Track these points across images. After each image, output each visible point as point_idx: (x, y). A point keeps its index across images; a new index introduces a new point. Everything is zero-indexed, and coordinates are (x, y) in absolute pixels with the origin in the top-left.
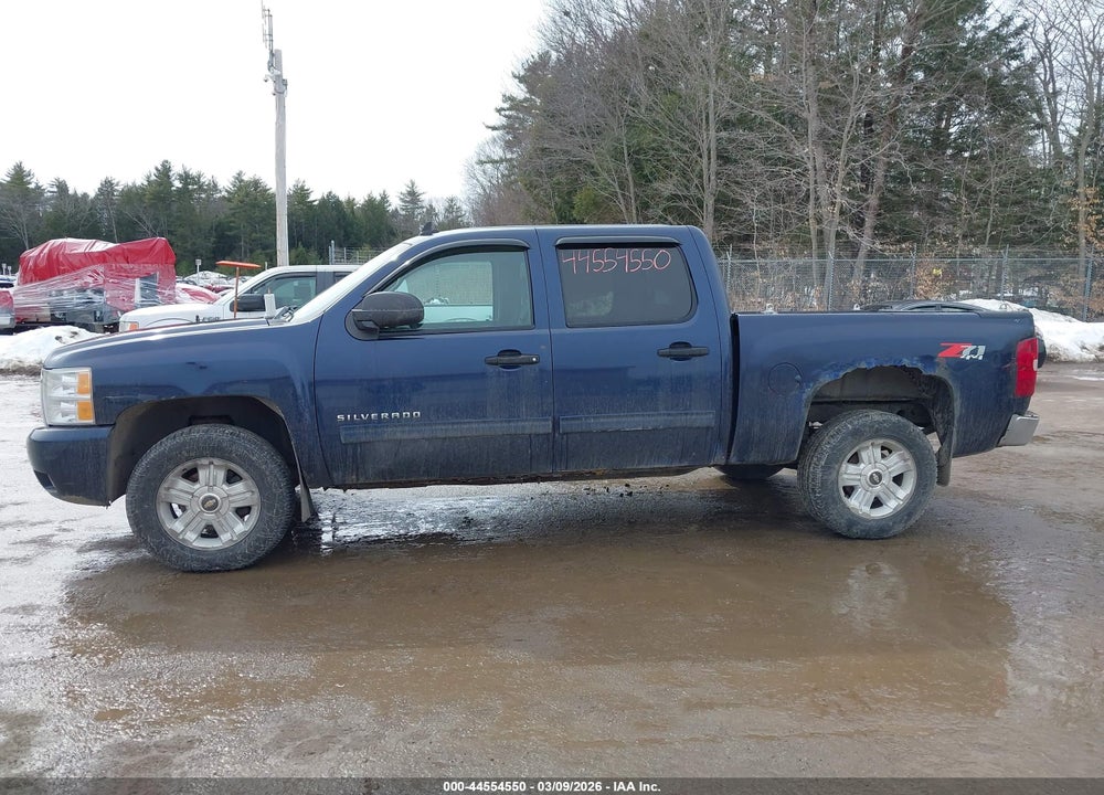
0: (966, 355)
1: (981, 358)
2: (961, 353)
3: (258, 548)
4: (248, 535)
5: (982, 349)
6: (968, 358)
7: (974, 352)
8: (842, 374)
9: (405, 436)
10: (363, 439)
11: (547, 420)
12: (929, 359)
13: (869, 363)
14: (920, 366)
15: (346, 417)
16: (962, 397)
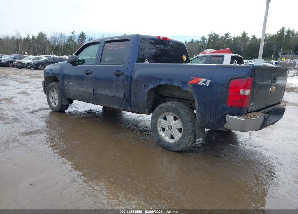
0: (201, 83)
1: (208, 85)
2: (199, 82)
5: (209, 81)
6: (202, 84)
7: (205, 82)
8: (155, 86)
9: (73, 89)
10: (68, 88)
11: (92, 89)
12: (185, 83)
13: (164, 83)
14: (181, 86)
15: (66, 83)
16: (198, 101)
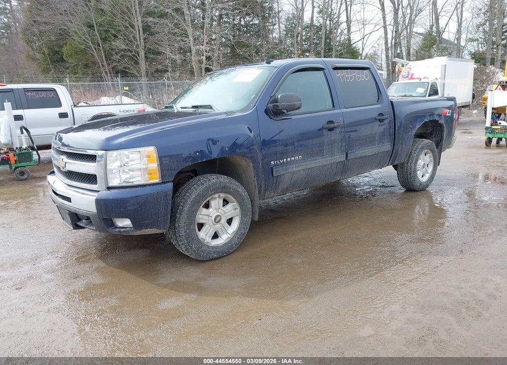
1: (450, 115)
3: (241, 239)
4: (236, 233)
5: (450, 111)
8: (421, 124)
9: (297, 169)
10: (282, 173)
11: (344, 154)
12: (440, 117)
14: (438, 119)
15: (274, 162)
